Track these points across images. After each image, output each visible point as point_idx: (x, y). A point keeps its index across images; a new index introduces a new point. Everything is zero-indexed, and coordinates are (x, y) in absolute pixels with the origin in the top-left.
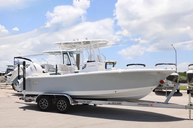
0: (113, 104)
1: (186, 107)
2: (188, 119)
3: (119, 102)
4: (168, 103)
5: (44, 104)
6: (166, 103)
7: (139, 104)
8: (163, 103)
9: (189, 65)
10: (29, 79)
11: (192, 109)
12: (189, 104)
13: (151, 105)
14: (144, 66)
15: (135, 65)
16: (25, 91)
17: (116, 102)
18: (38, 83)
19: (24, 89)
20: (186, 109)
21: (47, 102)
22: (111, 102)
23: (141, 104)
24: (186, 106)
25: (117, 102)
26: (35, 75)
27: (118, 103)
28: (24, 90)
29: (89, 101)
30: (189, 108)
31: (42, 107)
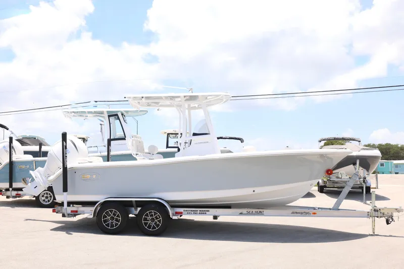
0: (248, 214)
1: (368, 215)
2: (372, 235)
3: (258, 210)
4: (339, 209)
5: (112, 218)
6: (336, 208)
7: (293, 213)
8: (330, 209)
9: (319, 140)
10: (75, 170)
11: (378, 217)
12: (373, 210)
13: (314, 213)
14: (241, 140)
15: (224, 138)
16: (68, 194)
17: (254, 210)
18: (94, 176)
19: (65, 189)
20: (367, 217)
21: (118, 216)
22: (244, 211)
23: (296, 212)
24: (368, 212)
25: (256, 210)
26: (86, 160)
27: (257, 212)
28: (65, 193)
29: (204, 211)
30: (374, 215)
31: (108, 225)
